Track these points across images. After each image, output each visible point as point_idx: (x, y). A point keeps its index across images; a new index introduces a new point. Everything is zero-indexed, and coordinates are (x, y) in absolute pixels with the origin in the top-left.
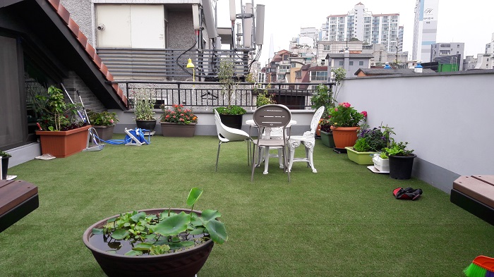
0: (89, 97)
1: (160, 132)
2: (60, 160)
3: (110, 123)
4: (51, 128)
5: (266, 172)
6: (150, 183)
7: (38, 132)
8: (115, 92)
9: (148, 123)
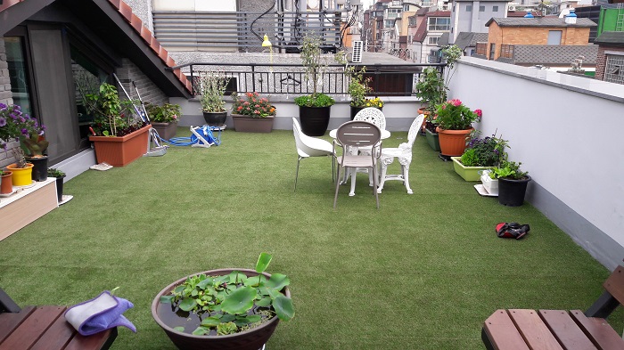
0: (147, 86)
1: (232, 125)
2: (118, 170)
3: (173, 119)
4: (106, 133)
5: (352, 193)
6: (220, 209)
7: (91, 138)
8: (178, 79)
9: (217, 116)
